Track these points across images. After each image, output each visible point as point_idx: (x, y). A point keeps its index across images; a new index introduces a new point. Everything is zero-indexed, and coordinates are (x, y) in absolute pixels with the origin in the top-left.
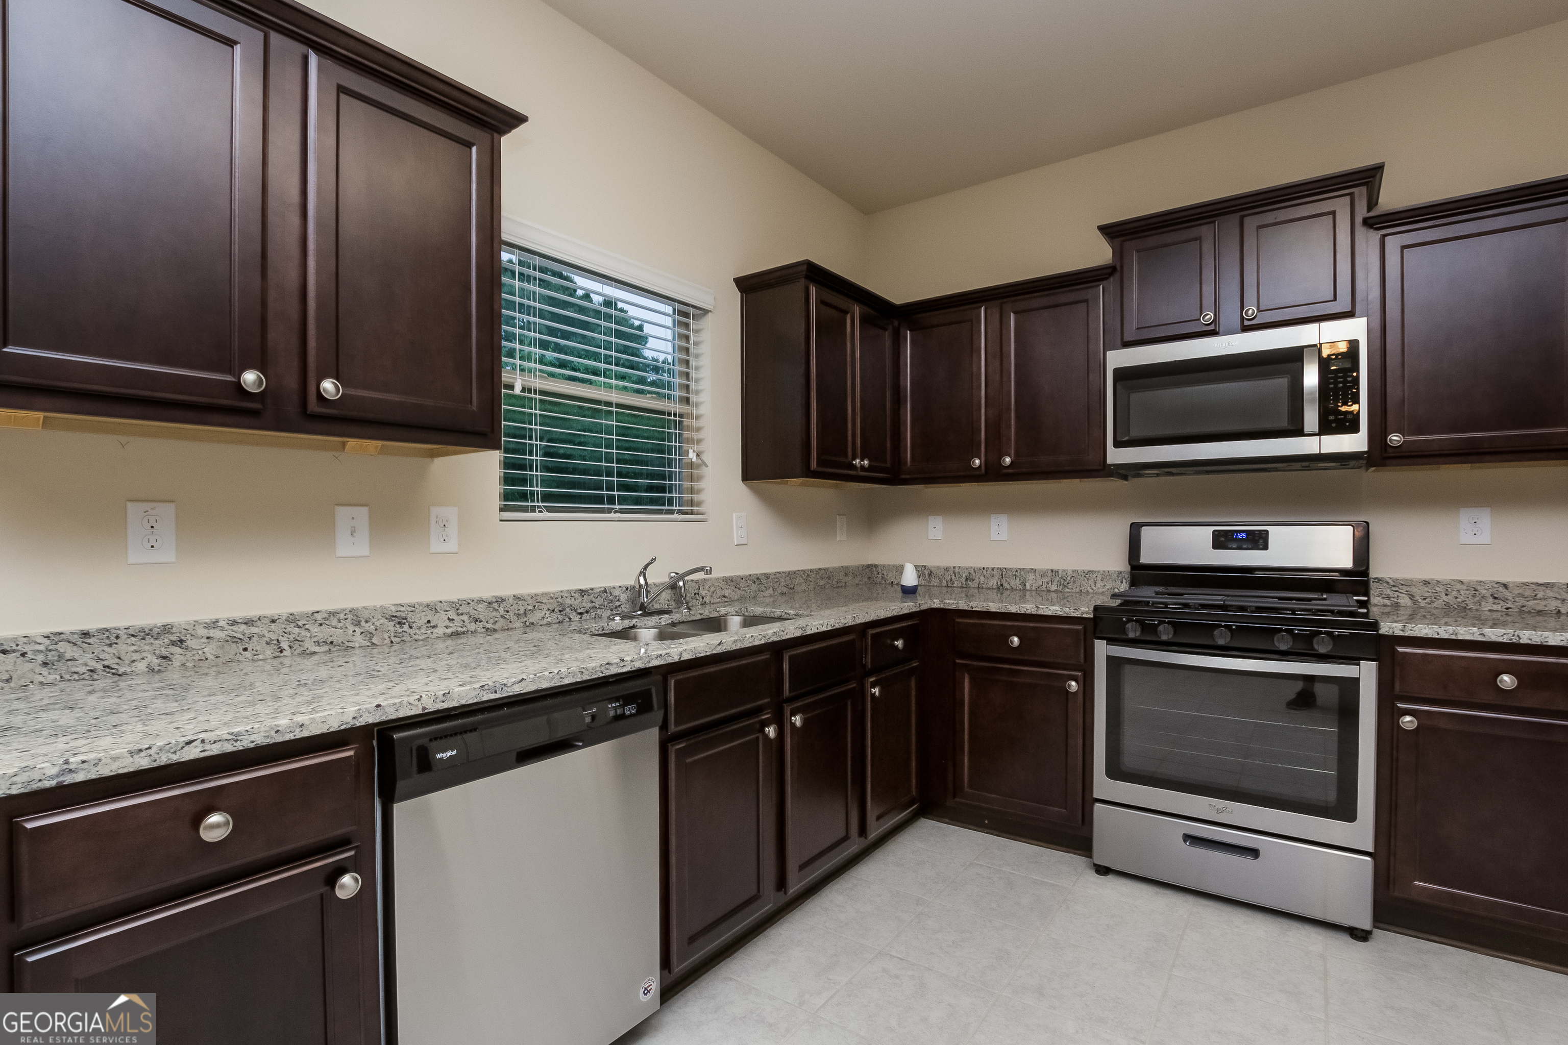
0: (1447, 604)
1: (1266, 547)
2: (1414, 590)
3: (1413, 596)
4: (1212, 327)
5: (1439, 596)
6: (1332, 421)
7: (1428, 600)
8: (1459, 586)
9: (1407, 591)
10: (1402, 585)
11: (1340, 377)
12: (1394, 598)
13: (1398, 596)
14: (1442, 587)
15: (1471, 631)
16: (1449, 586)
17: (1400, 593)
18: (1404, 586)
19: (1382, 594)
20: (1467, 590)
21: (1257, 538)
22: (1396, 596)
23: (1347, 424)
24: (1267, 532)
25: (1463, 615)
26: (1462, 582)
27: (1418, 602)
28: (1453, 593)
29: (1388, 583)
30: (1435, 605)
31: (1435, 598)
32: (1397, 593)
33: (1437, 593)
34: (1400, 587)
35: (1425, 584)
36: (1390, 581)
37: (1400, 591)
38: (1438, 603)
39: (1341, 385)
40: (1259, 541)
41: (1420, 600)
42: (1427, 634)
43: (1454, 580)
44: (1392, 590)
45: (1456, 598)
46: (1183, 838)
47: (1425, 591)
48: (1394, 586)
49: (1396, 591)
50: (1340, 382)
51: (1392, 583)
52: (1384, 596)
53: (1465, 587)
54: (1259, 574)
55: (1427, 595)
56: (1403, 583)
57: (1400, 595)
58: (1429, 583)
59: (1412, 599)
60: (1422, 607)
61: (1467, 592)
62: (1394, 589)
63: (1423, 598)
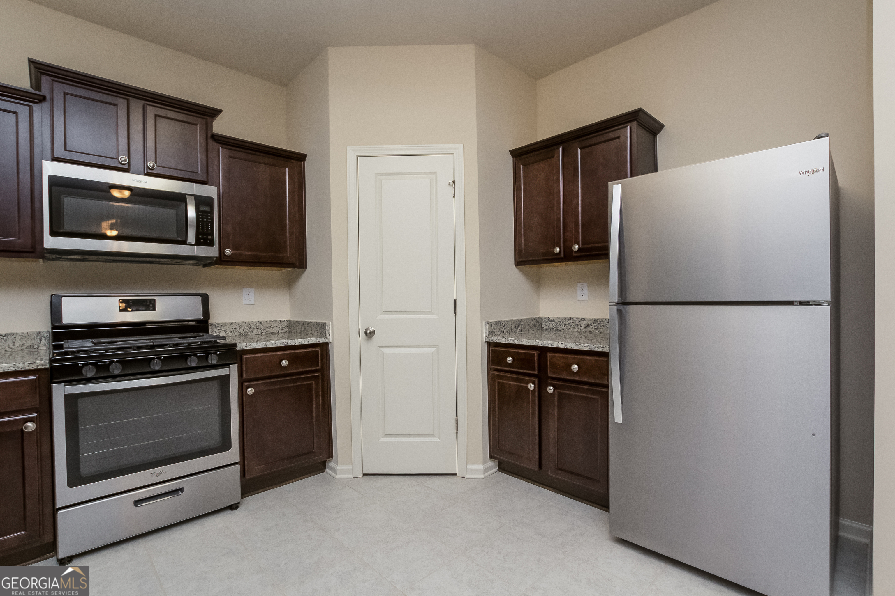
0: (240, 333)
1: (154, 309)
2: (227, 328)
3: (226, 331)
4: (126, 167)
5: (237, 330)
6: (201, 239)
7: (232, 332)
8: (245, 325)
9: (223, 329)
10: (222, 326)
11: (205, 216)
12: (218, 333)
13: (220, 332)
14: (238, 325)
15: (272, 343)
16: (240, 325)
17: (221, 330)
18: (222, 327)
19: (213, 331)
20: (247, 326)
21: (148, 304)
22: (219, 332)
23: (209, 241)
24: (154, 300)
25: (246, 337)
26: (245, 323)
27: (228, 334)
28: (242, 328)
29: (215, 325)
30: (235, 334)
31: (235, 331)
32: (220, 330)
33: (236, 328)
34: (221, 327)
35: (231, 325)
36: (216, 324)
37: (221, 329)
38: (237, 334)
39: (205, 220)
40: (149, 305)
41: (229, 333)
42: (256, 347)
43: (242, 322)
44: (218, 329)
45: (243, 330)
46: (134, 504)
47: (230, 328)
48: (218, 327)
49: (219, 329)
50: (205, 218)
51: (217, 326)
52: (213, 332)
53: (247, 325)
54: (148, 326)
55: (232, 330)
56: (222, 325)
57: (221, 331)
58: (233, 324)
59: (226, 333)
60: (230, 336)
61: (248, 327)
62: (218, 328)
63: (230, 331)
